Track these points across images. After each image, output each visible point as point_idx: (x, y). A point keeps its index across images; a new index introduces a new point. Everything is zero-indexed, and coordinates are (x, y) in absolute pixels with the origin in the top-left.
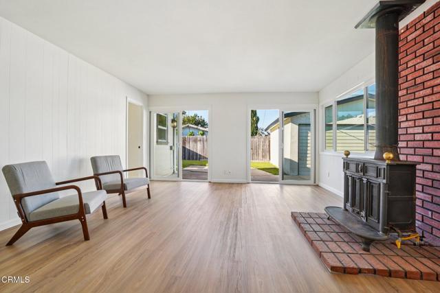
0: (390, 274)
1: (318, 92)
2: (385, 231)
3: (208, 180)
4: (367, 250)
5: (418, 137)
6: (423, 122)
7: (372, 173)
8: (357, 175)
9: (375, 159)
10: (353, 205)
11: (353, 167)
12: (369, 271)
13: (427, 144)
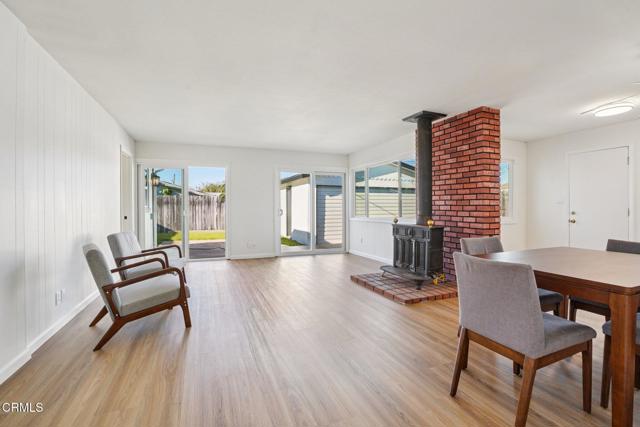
0: (435, 298)
1: (348, 155)
2: (429, 274)
3: (227, 257)
4: (419, 289)
5: (442, 208)
6: (445, 197)
7: (419, 235)
8: (405, 238)
9: (418, 224)
10: (403, 261)
11: (402, 232)
12: (425, 299)
13: (448, 213)
